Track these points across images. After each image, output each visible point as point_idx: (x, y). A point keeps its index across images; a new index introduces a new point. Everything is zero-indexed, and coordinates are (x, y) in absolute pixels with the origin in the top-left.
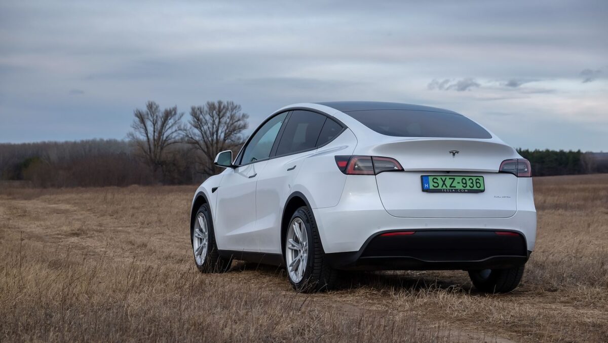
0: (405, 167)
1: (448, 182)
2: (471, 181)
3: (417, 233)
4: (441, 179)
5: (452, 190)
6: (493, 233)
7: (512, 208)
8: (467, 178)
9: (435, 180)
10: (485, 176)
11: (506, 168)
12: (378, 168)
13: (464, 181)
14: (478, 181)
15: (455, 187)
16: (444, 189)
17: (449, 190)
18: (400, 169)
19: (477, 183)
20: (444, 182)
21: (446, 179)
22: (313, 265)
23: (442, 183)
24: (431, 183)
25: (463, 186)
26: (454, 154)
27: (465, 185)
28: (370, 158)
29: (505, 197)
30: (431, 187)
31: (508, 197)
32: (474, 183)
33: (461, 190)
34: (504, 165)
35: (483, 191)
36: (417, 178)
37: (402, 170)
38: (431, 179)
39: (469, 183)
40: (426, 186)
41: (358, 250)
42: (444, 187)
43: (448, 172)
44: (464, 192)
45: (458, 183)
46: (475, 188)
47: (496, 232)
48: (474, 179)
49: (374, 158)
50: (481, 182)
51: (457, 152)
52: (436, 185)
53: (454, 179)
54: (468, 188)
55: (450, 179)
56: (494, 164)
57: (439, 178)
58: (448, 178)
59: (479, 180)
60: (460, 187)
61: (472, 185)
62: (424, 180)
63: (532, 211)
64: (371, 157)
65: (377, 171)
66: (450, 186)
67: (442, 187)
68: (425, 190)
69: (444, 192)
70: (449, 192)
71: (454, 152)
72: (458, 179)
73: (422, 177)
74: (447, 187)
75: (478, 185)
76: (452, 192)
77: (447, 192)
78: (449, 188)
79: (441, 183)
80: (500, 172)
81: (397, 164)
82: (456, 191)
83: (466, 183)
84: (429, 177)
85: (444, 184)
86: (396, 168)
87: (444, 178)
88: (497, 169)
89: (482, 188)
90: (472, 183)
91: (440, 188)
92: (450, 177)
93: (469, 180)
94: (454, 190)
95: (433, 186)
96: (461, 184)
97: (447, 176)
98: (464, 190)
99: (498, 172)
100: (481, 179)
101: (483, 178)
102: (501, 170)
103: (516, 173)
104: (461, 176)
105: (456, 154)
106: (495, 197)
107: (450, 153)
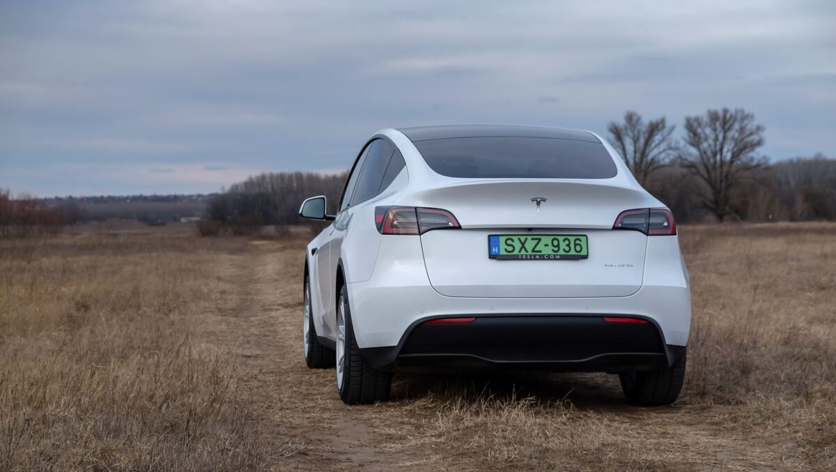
0: (462, 223)
1: (530, 244)
2: (567, 242)
3: (479, 321)
4: (519, 239)
5: (536, 256)
6: (600, 320)
7: (635, 282)
8: (561, 239)
9: (509, 242)
10: (591, 236)
11: (627, 221)
12: (425, 224)
13: (556, 243)
14: (578, 242)
15: (541, 251)
16: (522, 255)
17: (530, 256)
18: (457, 225)
19: (576, 245)
20: (523, 244)
21: (526, 239)
22: (350, 365)
23: (521, 245)
24: (503, 246)
25: (553, 250)
26: (538, 204)
27: (556, 249)
28: (414, 210)
29: (623, 266)
30: (503, 252)
31: (628, 266)
32: (572, 245)
33: (549, 255)
34: (626, 217)
35: (585, 257)
36: (482, 239)
37: (459, 228)
38: (502, 239)
39: (563, 245)
40: (495, 250)
41: (396, 344)
42: (523, 252)
43: (530, 229)
44: (555, 259)
45: (546, 245)
46: (573, 252)
47: (605, 318)
48: (572, 239)
49: (419, 210)
50: (583, 243)
51: (544, 200)
52: (510, 249)
53: (540, 240)
54: (561, 252)
55: (532, 239)
56: (607, 216)
57: (515, 238)
58: (530, 238)
59: (580, 240)
60: (548, 251)
61: (567, 249)
62: (492, 240)
63: (680, 285)
64: (416, 208)
65: (423, 229)
66: (533, 251)
67: (520, 251)
68: (492, 256)
69: (522, 259)
70: (531, 259)
71: (539, 200)
72: (546, 240)
73: (489, 236)
74: (527, 251)
75: (578, 248)
76: (535, 259)
77: (526, 259)
78: (530, 253)
79: (518, 245)
80: (615, 228)
81: (453, 220)
82: (542, 258)
83: (558, 246)
84: (500, 237)
85: (523, 247)
86: (451, 224)
87: (523, 238)
88: (611, 224)
89: (584, 253)
90: (568, 245)
91: (516, 252)
92: (534, 237)
93: (564, 241)
94: (539, 255)
95: (506, 250)
96: (551, 247)
97: (529, 235)
98: (554, 255)
99: (611, 228)
100: (584, 239)
101: (587, 237)
102: (616, 226)
103: (645, 230)
104: (551, 235)
105: (542, 202)
106: (606, 265)
107: (533, 201)
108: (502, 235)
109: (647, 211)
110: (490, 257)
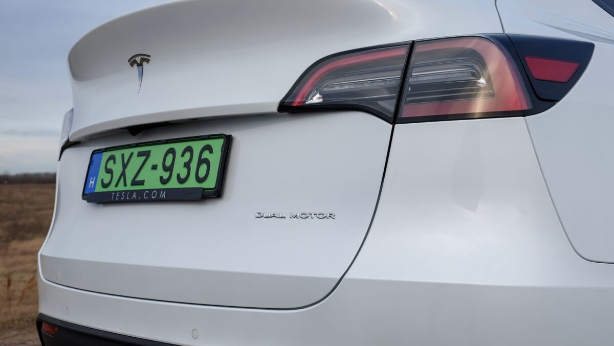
1: (133, 168)
2: (187, 157)
4: (123, 156)
5: (132, 192)
8: (179, 147)
9: (111, 165)
10: (237, 134)
13: (170, 160)
14: (206, 154)
15: (142, 183)
16: (117, 193)
17: (127, 193)
19: (201, 161)
20: (125, 166)
21: (132, 154)
23: (121, 170)
24: (103, 176)
25: (161, 179)
26: (140, 68)
27: (166, 175)
29: (305, 216)
30: (99, 189)
32: (194, 165)
33: (151, 191)
35: (217, 193)
36: (84, 161)
38: (104, 159)
39: (179, 166)
40: (91, 182)
42: (121, 185)
44: (159, 201)
45: (154, 167)
46: (192, 183)
48: (198, 149)
51: (145, 59)
52: (108, 178)
53: (147, 154)
54: (174, 184)
55: (140, 154)
57: (117, 154)
58: (136, 151)
59: (211, 151)
60: (152, 181)
61: (184, 173)
66: (134, 183)
67: (116, 186)
68: (86, 196)
69: (115, 202)
70: (125, 202)
71: (139, 59)
72: (158, 153)
73: (92, 154)
74: (125, 183)
76: (129, 201)
77: (119, 202)
78: (129, 187)
79: (117, 169)
82: (141, 198)
83: (169, 169)
84: (104, 154)
85: (123, 174)
87: (127, 152)
90: (187, 165)
91: (112, 188)
92: (142, 149)
93: (184, 153)
94: (138, 192)
95: (103, 181)
96: (160, 172)
97: (136, 146)
98: (159, 190)
99: (274, 109)
100: (217, 145)
101: (229, 141)
102: (297, 101)
103: (390, 106)
104: (168, 142)
105: (145, 63)
106: (260, 216)
107: (132, 65)
108: (106, 150)
109: (403, 52)
110: (84, 199)
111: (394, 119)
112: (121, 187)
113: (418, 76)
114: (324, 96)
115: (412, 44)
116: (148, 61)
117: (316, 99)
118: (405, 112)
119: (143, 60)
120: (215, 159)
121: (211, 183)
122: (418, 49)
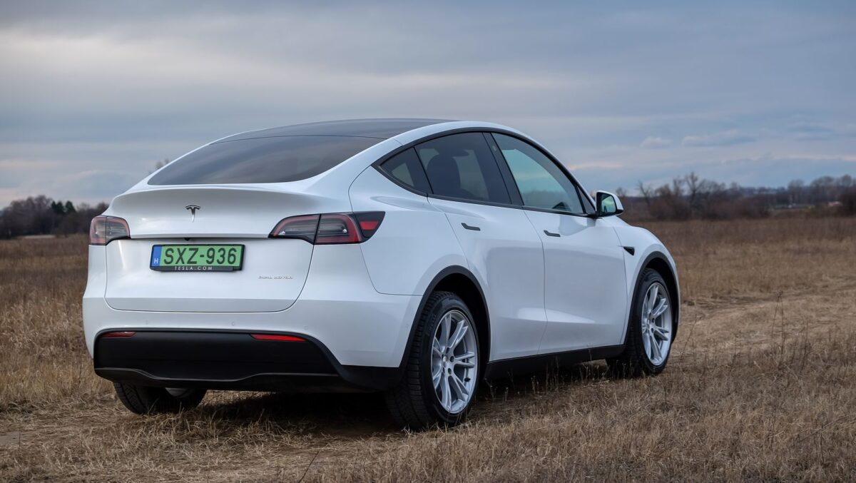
0: (133, 233)
1: (186, 257)
2: (222, 252)
3: (137, 335)
4: (178, 249)
5: (189, 267)
6: (248, 336)
8: (217, 248)
9: (170, 253)
10: (248, 245)
11: (292, 229)
13: (211, 253)
14: (232, 252)
15: (195, 263)
16: (178, 267)
17: (185, 267)
18: (129, 235)
19: (230, 255)
20: (181, 254)
21: (185, 249)
23: (183, 256)
24: (163, 257)
25: (207, 261)
26: (193, 212)
27: (210, 260)
29: (280, 278)
30: (162, 264)
31: (287, 278)
32: (226, 256)
33: (202, 267)
34: (290, 224)
35: (240, 268)
36: (147, 249)
38: (164, 250)
39: (218, 256)
40: (156, 261)
43: (187, 239)
44: (207, 271)
45: (202, 256)
46: (226, 264)
47: (254, 336)
48: (227, 249)
52: (169, 259)
53: (197, 250)
54: (215, 264)
55: (190, 249)
56: (264, 224)
57: (175, 248)
58: (188, 248)
59: (235, 251)
60: (201, 262)
61: (221, 259)
62: (155, 252)
65: (108, 239)
66: (189, 262)
67: (177, 263)
68: (154, 267)
69: (177, 271)
70: (185, 271)
71: (193, 207)
72: (203, 250)
73: (153, 246)
74: (183, 263)
75: (232, 259)
76: (189, 271)
77: (181, 271)
78: (186, 264)
79: (176, 256)
80: (272, 236)
81: (127, 229)
82: (195, 270)
83: (213, 257)
84: (163, 247)
85: (181, 258)
86: (126, 234)
87: (182, 249)
88: (268, 232)
90: (223, 256)
91: (173, 264)
92: (192, 247)
93: (219, 251)
94: (193, 267)
95: (165, 261)
96: (206, 258)
97: (188, 245)
98: (207, 267)
99: (267, 237)
100: (239, 249)
101: (243, 247)
102: (275, 234)
103: (312, 238)
104: (208, 245)
105: (196, 210)
106: (260, 278)
107: (188, 209)
108: (164, 245)
109: (317, 218)
110: (152, 269)
111: (314, 243)
112: (180, 263)
113: (323, 227)
114: (286, 233)
115: (321, 215)
116: (198, 209)
117: (283, 233)
118: (318, 241)
119: (195, 208)
120: (238, 254)
121: (237, 264)
122: (323, 217)
